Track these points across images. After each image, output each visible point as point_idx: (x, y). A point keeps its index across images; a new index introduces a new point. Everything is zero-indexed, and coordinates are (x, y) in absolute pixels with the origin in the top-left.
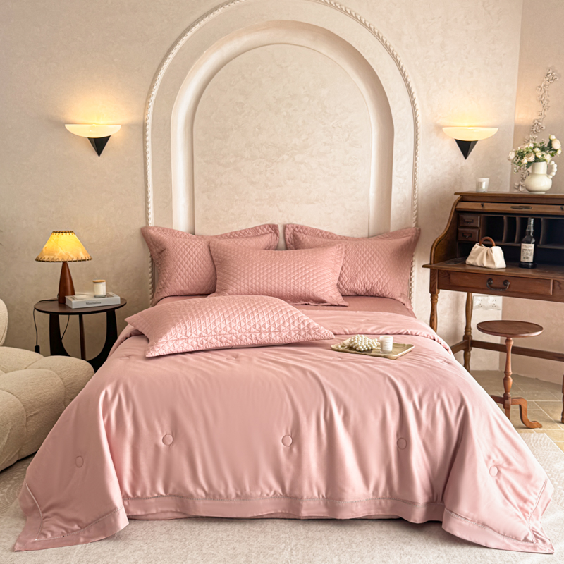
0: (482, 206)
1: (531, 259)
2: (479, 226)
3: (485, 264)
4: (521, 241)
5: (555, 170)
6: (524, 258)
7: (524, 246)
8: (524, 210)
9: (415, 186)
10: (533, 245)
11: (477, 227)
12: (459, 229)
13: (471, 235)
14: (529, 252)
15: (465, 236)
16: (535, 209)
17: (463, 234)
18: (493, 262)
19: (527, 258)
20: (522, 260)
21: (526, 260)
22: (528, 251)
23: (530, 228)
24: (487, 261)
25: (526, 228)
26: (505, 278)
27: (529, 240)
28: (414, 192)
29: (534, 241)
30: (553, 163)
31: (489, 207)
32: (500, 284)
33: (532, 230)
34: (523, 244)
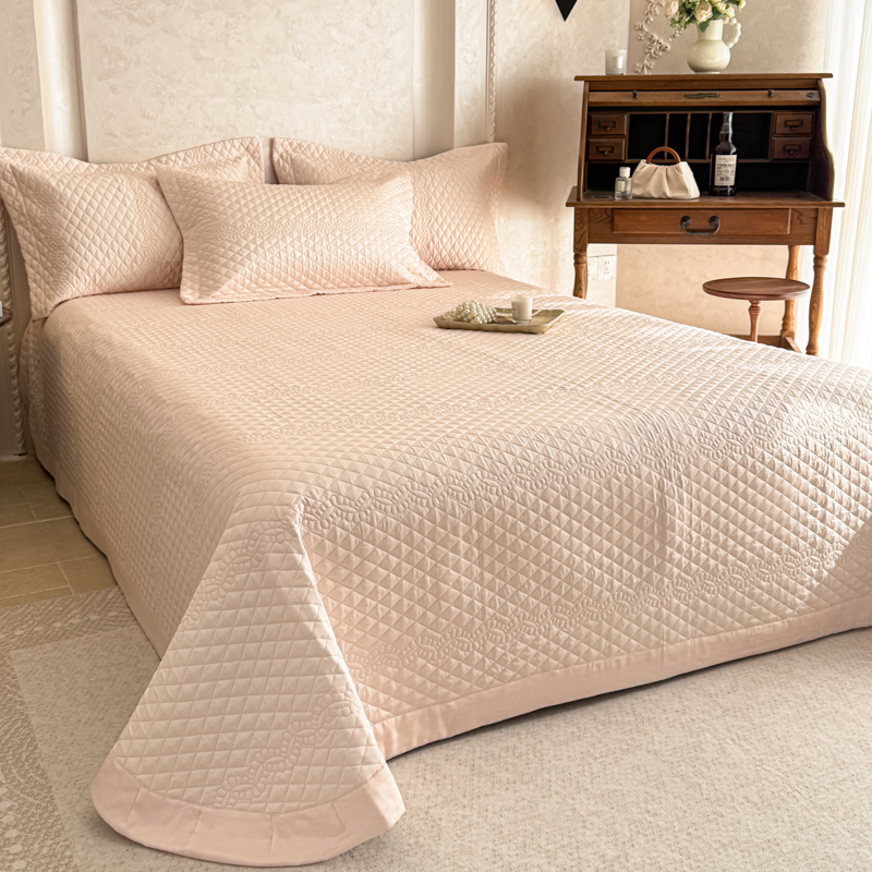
0: (635, 95)
1: (731, 182)
2: (625, 132)
3: (669, 194)
4: (714, 153)
5: (739, 33)
6: (722, 179)
7: (720, 159)
8: (707, 99)
9: (491, 69)
10: (735, 156)
11: (622, 136)
12: (591, 140)
13: (613, 148)
14: (730, 169)
15: (603, 152)
16: (725, 97)
17: (598, 148)
18: (685, 189)
19: (727, 179)
20: (718, 182)
21: (725, 183)
22: (727, 166)
23: (727, 129)
24: (670, 188)
25: (720, 130)
26: (712, 214)
27: (726, 148)
28: (491, 79)
29: (734, 150)
30: (735, 21)
31: (647, 99)
32: (705, 224)
33: (731, 132)
34: (718, 157)
